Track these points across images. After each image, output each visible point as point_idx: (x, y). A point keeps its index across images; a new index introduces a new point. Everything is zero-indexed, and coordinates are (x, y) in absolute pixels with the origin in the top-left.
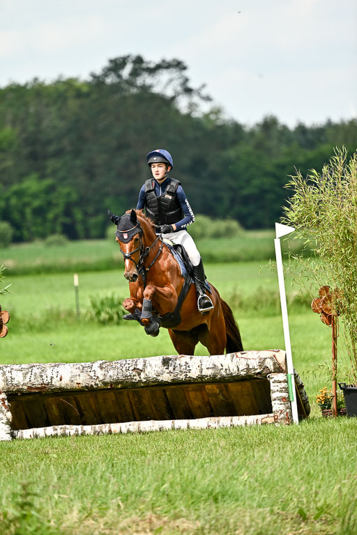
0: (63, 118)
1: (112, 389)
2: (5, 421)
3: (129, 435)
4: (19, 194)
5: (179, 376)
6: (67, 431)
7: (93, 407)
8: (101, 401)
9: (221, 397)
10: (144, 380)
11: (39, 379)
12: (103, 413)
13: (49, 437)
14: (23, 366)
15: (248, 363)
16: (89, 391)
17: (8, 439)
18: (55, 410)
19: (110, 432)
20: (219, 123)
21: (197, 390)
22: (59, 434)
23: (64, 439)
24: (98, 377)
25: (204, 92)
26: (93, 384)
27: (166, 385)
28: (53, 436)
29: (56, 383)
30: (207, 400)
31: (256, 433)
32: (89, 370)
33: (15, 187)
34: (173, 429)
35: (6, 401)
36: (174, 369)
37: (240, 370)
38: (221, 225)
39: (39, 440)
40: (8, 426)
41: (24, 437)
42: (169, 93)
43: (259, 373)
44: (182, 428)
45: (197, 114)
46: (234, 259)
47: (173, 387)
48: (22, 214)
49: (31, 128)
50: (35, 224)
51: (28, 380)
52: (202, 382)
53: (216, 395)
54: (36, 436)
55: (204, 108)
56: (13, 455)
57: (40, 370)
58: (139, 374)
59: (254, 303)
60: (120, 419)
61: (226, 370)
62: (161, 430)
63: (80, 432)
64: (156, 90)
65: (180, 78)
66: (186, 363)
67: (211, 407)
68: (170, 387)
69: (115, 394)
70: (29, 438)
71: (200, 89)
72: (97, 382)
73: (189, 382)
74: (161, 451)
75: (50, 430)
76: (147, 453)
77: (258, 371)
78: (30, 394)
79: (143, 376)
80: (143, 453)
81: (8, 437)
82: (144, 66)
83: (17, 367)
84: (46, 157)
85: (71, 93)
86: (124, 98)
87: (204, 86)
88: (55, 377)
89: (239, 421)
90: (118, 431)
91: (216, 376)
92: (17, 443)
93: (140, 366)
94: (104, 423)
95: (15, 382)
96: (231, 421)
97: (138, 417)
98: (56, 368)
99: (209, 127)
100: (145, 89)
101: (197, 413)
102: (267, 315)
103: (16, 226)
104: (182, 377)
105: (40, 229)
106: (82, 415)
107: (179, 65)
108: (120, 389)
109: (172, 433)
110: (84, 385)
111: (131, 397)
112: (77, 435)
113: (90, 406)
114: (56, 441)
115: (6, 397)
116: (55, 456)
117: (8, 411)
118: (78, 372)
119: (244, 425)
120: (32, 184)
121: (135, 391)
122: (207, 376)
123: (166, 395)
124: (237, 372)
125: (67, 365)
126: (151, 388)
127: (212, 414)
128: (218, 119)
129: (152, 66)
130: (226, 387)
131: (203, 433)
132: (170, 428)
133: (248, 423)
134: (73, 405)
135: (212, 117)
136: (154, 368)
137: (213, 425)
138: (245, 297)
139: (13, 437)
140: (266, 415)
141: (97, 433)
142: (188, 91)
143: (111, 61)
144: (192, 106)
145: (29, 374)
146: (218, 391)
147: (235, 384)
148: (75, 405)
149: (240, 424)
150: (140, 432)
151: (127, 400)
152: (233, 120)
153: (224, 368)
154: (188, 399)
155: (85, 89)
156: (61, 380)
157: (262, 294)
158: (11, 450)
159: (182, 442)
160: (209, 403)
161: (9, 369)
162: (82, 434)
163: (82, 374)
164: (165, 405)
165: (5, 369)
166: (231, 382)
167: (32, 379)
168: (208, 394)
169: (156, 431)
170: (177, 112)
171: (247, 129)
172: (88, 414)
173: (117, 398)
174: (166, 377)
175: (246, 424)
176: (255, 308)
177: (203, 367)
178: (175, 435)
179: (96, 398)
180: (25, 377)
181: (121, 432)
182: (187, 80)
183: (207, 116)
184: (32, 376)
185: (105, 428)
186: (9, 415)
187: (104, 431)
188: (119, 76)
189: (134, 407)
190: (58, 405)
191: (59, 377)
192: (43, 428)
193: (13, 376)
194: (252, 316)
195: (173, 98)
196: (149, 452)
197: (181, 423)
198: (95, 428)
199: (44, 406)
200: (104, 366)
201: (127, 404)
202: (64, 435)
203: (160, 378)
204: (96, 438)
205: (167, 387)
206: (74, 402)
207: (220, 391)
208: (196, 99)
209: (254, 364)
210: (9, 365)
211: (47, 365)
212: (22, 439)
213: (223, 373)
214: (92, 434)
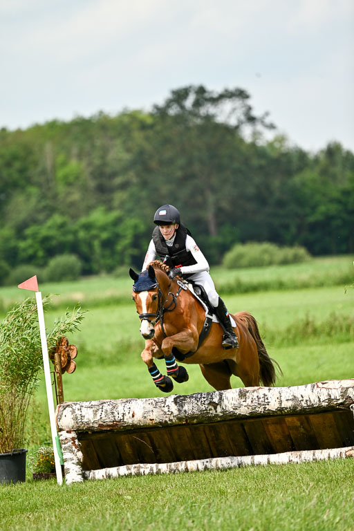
0: (128, 150)
1: (187, 424)
2: (75, 461)
3: (207, 472)
4: (87, 227)
5: (257, 409)
6: (142, 470)
7: (168, 444)
8: (176, 437)
9: (302, 430)
10: (221, 414)
11: (110, 416)
12: (179, 450)
13: (122, 476)
14: (93, 403)
15: (330, 393)
16: (163, 427)
17: (80, 481)
18: (128, 449)
19: (187, 470)
20: (283, 150)
21: (277, 423)
22: (133, 474)
23: (138, 479)
24: (172, 413)
25: (268, 120)
26: (167, 419)
27: (244, 419)
28: (127, 476)
29: (128, 420)
30: (287, 433)
31: (340, 467)
32: (163, 405)
33: (83, 220)
34: (253, 465)
35: (76, 441)
36: (252, 402)
37: (321, 400)
38: (289, 252)
39: (112, 481)
40: (79, 466)
41: (97, 477)
42: (233, 122)
43: (341, 404)
44: (262, 464)
45: (261, 143)
46: (305, 286)
47: (252, 420)
48: (90, 246)
49: (97, 162)
50: (103, 256)
51: (99, 418)
52: (282, 415)
53: (297, 428)
54: (109, 477)
55: (268, 136)
56: (85, 498)
57: (111, 407)
58: (215, 408)
59: (327, 329)
60: (196, 456)
61: (306, 401)
62: (240, 465)
63: (155, 471)
64: (220, 119)
65: (243, 107)
66: (264, 395)
67: (292, 440)
68: (249, 421)
69: (190, 429)
70: (102, 478)
71: (263, 118)
72: (172, 418)
73: (268, 415)
74: (241, 490)
75: (123, 470)
76: (227, 492)
77: (341, 401)
78: (101, 432)
79: (219, 409)
80: (222, 493)
81: (79, 479)
82: (207, 95)
83: (87, 404)
84: (112, 190)
85: (135, 126)
86: (188, 129)
87: (267, 114)
88: (127, 413)
89: (322, 454)
90: (195, 469)
91: (297, 408)
92: (89, 484)
93: (216, 400)
94: (180, 461)
95: (85, 420)
96: (314, 455)
97: (215, 454)
98: (128, 404)
99: (274, 154)
100: (209, 118)
101: (278, 447)
102: (341, 341)
103: (86, 258)
104: (261, 410)
105: (109, 261)
106: (157, 453)
107: (241, 94)
108: (196, 424)
109: (252, 469)
110: (158, 420)
111: (207, 432)
112: (152, 474)
113: (165, 443)
114: (130, 481)
115: (76, 436)
116: (130, 498)
117: (79, 450)
118: (151, 407)
119: (327, 459)
120: (99, 216)
121: (212, 427)
122: (286, 408)
123: (244, 430)
124: (318, 403)
125: (139, 401)
126: (228, 422)
127: (293, 448)
128: (282, 146)
129: (215, 95)
130: (307, 419)
131: (285, 468)
132: (250, 464)
133: (332, 456)
134: (147, 444)
135: (277, 145)
136: (231, 401)
137: (295, 460)
138: (318, 323)
139: (85, 477)
140: (350, 448)
141: (173, 472)
142: (251, 119)
143: (174, 93)
144: (256, 134)
145: (100, 412)
146: (298, 424)
147: (316, 416)
148: (149, 442)
149: (323, 458)
150: (218, 469)
151: (203, 436)
152: (297, 147)
153: (305, 399)
154: (267, 433)
155: (149, 121)
156: (133, 416)
157: (335, 319)
158: (82, 492)
159: (263, 479)
160: (289, 436)
161: (78, 406)
162: (157, 473)
163: (155, 410)
164: (243, 440)
165: (74, 407)
166: (313, 414)
167: (103, 416)
168: (288, 427)
169: (235, 467)
170: (242, 141)
171: (311, 156)
172: (162, 452)
173: (193, 434)
174: (244, 411)
175: (329, 457)
176: (329, 334)
177: (282, 399)
178: (255, 471)
179: (171, 434)
180: (95, 414)
181: (198, 470)
182: (250, 109)
183: (271, 145)
184: (103, 413)
185: (181, 466)
186: (80, 454)
187: (180, 469)
188: (182, 107)
189: (211, 443)
190: (131, 443)
191: (131, 413)
192: (116, 468)
193: (83, 414)
194: (326, 343)
195: (237, 127)
196: (229, 491)
197: (261, 459)
198: (170, 466)
199: (116, 444)
200: (178, 400)
201: (204, 440)
202: (138, 474)
203: (237, 412)
204: (172, 476)
205: (245, 420)
206: (148, 439)
207: (301, 424)
208: (259, 127)
209: (336, 394)
210: (78, 402)
211: (119, 401)
212: (94, 479)
213: (304, 404)
214: (168, 472)
